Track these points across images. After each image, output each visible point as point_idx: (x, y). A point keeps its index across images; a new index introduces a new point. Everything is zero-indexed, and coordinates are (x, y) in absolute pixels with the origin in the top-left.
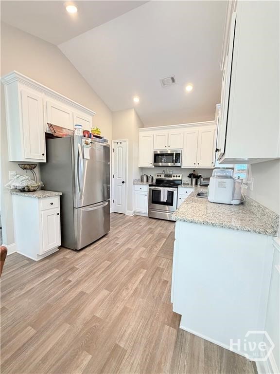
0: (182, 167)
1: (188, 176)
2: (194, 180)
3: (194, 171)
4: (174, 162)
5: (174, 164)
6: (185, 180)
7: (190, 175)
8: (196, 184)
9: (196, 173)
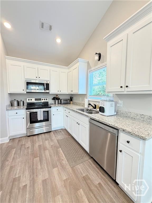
0: (50, 93)
1: (52, 99)
2: (57, 101)
3: (57, 95)
5: (45, 91)
6: (50, 101)
7: (54, 98)
8: (58, 104)
9: (58, 97)
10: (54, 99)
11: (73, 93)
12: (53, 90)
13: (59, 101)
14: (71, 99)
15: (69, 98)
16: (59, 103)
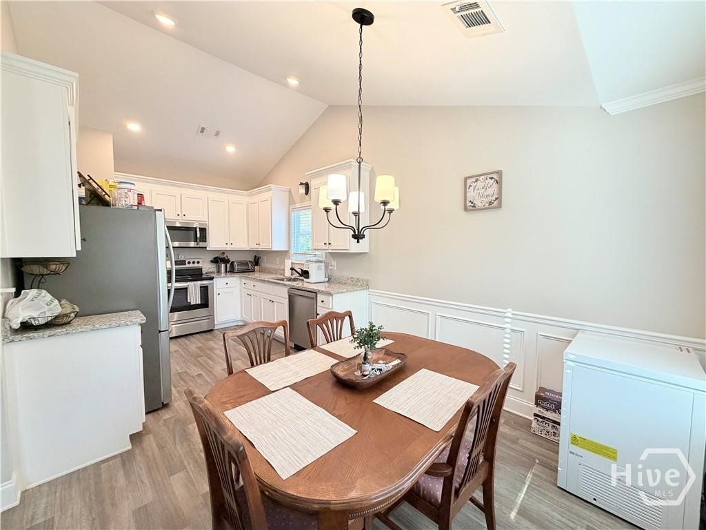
0: (208, 249)
1: (212, 261)
2: (223, 265)
3: (224, 253)
4: (198, 240)
5: (197, 244)
6: (207, 267)
7: (215, 258)
8: (226, 271)
9: (225, 256)
10: (216, 261)
11: (260, 248)
12: (215, 242)
13: (228, 265)
14: (257, 261)
15: (252, 259)
16: (228, 270)
